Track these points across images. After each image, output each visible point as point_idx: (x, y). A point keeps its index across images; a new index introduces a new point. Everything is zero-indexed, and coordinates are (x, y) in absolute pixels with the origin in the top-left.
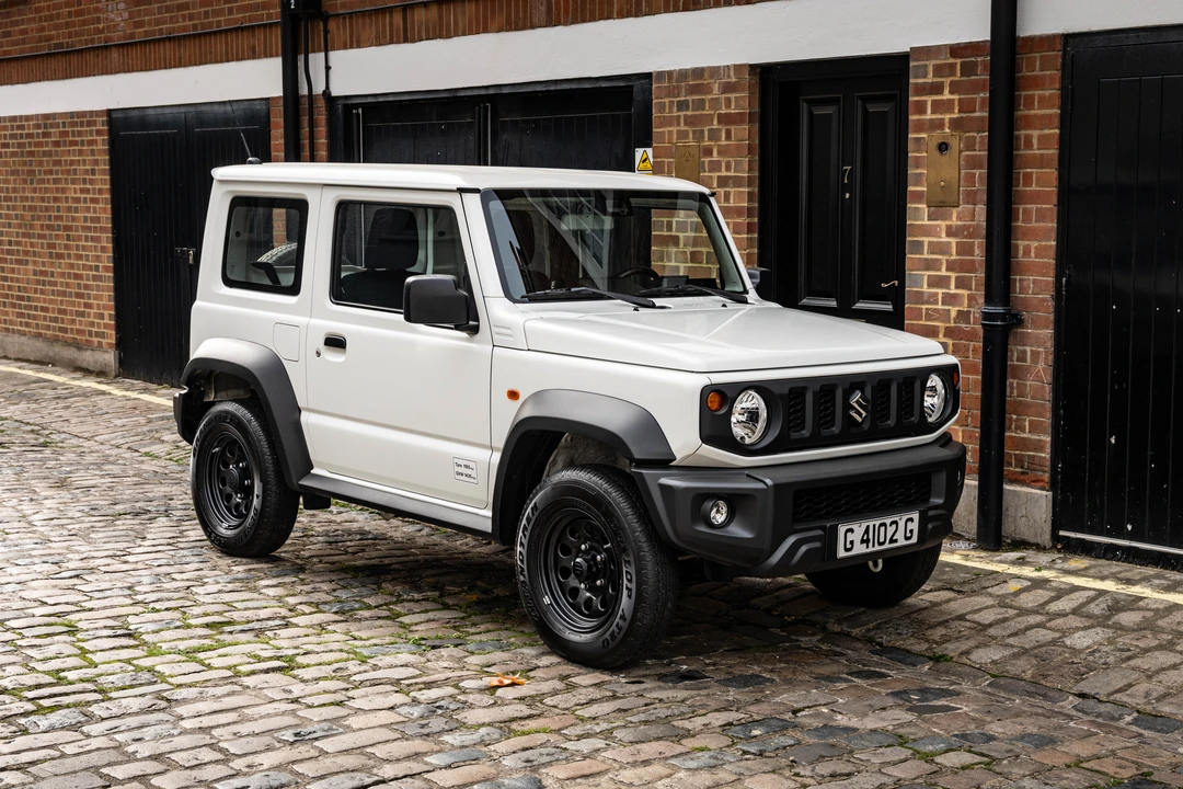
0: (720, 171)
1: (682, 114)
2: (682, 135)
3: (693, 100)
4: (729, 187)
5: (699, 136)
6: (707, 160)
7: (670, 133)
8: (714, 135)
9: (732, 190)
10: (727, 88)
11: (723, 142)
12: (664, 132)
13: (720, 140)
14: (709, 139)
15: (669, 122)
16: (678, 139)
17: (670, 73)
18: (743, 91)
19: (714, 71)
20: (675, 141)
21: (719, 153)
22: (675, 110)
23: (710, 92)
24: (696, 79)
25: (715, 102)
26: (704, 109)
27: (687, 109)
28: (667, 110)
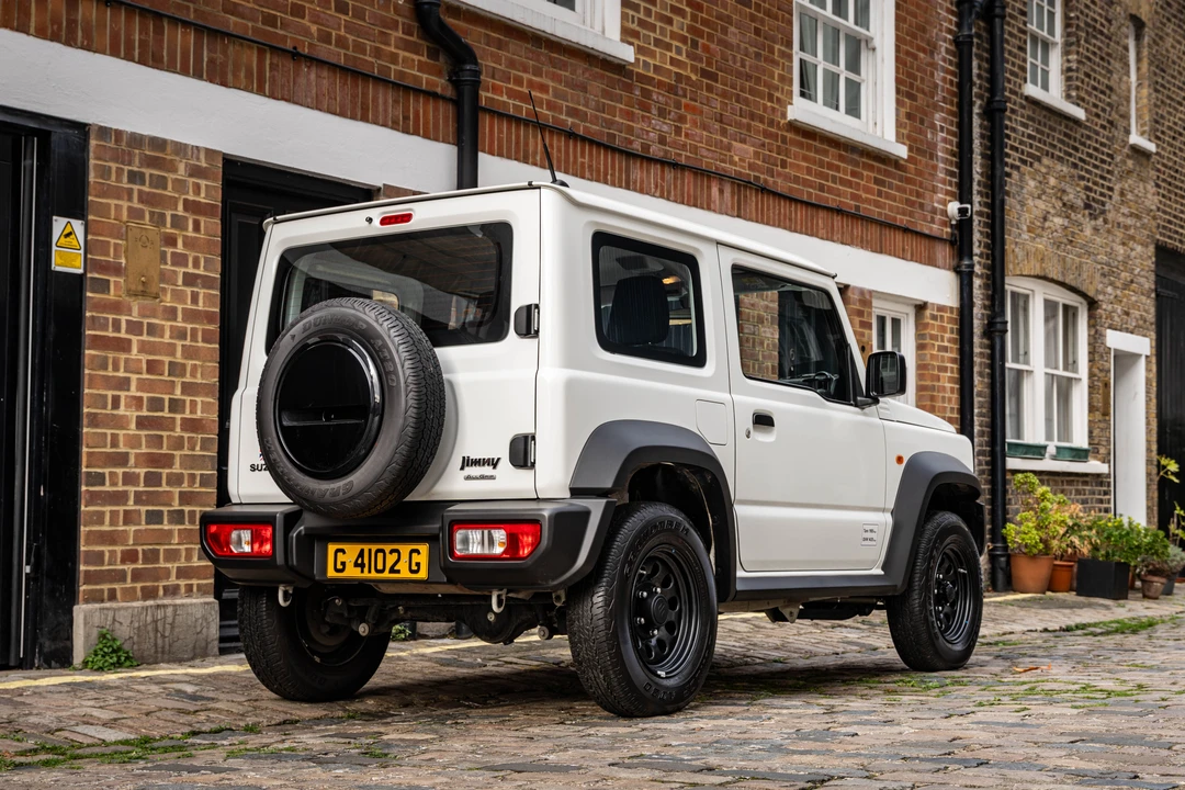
0: (186, 266)
1: (136, 187)
2: (135, 214)
3: (151, 175)
4: (196, 286)
5: (159, 220)
6: (170, 250)
7: (120, 207)
8: (178, 222)
9: (202, 292)
10: (196, 172)
11: (190, 233)
12: (109, 205)
13: (186, 230)
14: (173, 226)
15: (117, 193)
16: (129, 216)
17: (119, 133)
18: (214, 180)
19: (180, 148)
20: (125, 216)
21: (185, 245)
22: (125, 179)
23: (175, 170)
24: (158, 152)
25: (180, 185)
26: (165, 188)
27: (143, 183)
28: (113, 177)
